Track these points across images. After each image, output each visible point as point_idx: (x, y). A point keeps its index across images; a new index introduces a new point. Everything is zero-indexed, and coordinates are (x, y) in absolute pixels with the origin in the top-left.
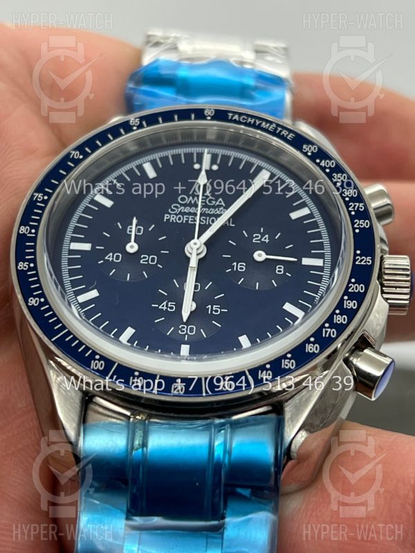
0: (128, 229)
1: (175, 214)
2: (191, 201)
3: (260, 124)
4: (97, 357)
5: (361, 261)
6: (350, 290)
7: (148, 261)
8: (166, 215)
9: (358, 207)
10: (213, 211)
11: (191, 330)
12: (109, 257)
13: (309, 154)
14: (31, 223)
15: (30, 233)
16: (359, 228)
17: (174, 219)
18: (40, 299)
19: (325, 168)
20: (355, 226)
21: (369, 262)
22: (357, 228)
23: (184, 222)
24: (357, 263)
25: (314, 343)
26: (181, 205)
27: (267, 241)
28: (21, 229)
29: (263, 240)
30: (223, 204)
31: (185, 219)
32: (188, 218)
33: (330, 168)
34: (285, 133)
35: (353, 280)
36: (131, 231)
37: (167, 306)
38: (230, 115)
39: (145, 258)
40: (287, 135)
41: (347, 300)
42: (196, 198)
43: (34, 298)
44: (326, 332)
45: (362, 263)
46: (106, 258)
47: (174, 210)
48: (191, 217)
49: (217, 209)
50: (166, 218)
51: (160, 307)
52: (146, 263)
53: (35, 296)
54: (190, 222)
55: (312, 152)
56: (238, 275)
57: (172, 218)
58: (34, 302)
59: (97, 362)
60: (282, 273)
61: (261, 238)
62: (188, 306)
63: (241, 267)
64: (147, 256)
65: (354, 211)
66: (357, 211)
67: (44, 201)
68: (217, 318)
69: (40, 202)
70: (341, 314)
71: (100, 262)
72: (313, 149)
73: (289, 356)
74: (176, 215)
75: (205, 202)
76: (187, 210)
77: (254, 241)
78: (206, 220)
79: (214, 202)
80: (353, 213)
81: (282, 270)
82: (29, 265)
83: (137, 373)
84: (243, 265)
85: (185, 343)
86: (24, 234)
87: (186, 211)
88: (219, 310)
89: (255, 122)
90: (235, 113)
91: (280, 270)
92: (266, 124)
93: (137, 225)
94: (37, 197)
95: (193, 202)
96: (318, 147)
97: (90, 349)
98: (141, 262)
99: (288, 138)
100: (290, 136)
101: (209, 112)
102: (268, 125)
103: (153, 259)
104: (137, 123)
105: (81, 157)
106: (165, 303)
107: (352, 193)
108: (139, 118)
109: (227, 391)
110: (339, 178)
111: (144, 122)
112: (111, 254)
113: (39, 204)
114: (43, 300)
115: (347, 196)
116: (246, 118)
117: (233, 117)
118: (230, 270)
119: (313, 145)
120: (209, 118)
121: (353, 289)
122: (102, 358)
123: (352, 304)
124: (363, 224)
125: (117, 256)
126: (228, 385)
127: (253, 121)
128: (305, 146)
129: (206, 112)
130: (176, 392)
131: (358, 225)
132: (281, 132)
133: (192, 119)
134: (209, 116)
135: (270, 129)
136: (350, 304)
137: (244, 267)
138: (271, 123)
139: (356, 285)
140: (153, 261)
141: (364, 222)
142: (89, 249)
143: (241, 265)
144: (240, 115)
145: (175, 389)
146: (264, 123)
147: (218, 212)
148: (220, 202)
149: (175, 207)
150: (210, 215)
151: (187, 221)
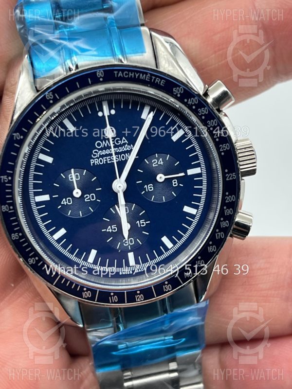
0: (70, 178)
1: (97, 158)
3: (139, 76)
4: (85, 289)
5: (229, 178)
6: (227, 202)
7: (90, 198)
8: (91, 160)
9: (220, 134)
10: (121, 150)
11: (131, 241)
12: (64, 202)
13: (179, 95)
14: (8, 202)
15: (10, 210)
16: (224, 151)
17: (97, 162)
18: (35, 258)
19: (192, 105)
20: (221, 150)
21: (234, 177)
22: (222, 152)
24: (227, 179)
25: (212, 245)
26: (99, 150)
27: (162, 163)
28: (3, 208)
29: (159, 163)
30: (126, 141)
31: (105, 160)
32: (106, 159)
33: (195, 105)
34: (158, 80)
35: (227, 193)
36: (72, 179)
37: (111, 229)
38: (116, 72)
39: (87, 197)
40: (160, 82)
41: (226, 209)
42: (107, 141)
43: (31, 258)
44: (218, 235)
45: (231, 179)
46: (62, 203)
47: (96, 155)
48: (108, 158)
49: (123, 147)
50: (92, 163)
51: (108, 231)
52: (89, 200)
53: (31, 257)
54: (108, 162)
55: (180, 94)
56: (149, 194)
57: (96, 162)
58: (32, 261)
59: (86, 292)
60: (177, 185)
61: (158, 162)
62: (126, 227)
63: (149, 187)
64: (88, 195)
65: (218, 138)
66: (220, 138)
67: (10, 182)
68: (144, 229)
69: (7, 183)
70: (224, 220)
71: (59, 207)
72: (180, 90)
73: (199, 258)
76: (104, 152)
77: (154, 166)
79: (120, 142)
80: (217, 140)
81: (176, 183)
82: (18, 235)
83: (112, 294)
85: (130, 251)
86: (6, 211)
87: (103, 153)
88: (144, 222)
89: (135, 75)
90: (119, 70)
91: (175, 183)
92: (143, 75)
93: (75, 173)
94: (4, 180)
95: (106, 145)
96: (183, 88)
97: (79, 285)
98: (86, 201)
99: (161, 84)
100: (162, 82)
101: (100, 74)
102: (145, 75)
103: (93, 196)
104: (51, 96)
105: (22, 137)
106: (110, 227)
107: (214, 123)
108: (51, 91)
109: (169, 291)
110: (203, 112)
111: (56, 95)
112: (64, 199)
113: (7, 185)
114: (37, 258)
115: (211, 127)
116: (127, 73)
117: (118, 74)
118: (144, 192)
119: (179, 86)
120: (101, 79)
121: (228, 200)
122: (88, 290)
123: (229, 212)
124: (225, 147)
125: (69, 200)
126: (168, 287)
127: (133, 75)
128: (174, 89)
129: (98, 74)
130: (139, 300)
131: (223, 149)
132: (155, 80)
133: (90, 83)
134: (101, 77)
135: (146, 80)
136: (228, 212)
137: (152, 187)
138: (146, 73)
139: (230, 196)
140: (93, 198)
141: (226, 146)
142: (49, 199)
143: (150, 186)
144: (123, 71)
145: (138, 298)
146: (141, 75)
147: (125, 149)
148: (124, 140)
149: (95, 152)
150: (120, 153)
151: (106, 162)
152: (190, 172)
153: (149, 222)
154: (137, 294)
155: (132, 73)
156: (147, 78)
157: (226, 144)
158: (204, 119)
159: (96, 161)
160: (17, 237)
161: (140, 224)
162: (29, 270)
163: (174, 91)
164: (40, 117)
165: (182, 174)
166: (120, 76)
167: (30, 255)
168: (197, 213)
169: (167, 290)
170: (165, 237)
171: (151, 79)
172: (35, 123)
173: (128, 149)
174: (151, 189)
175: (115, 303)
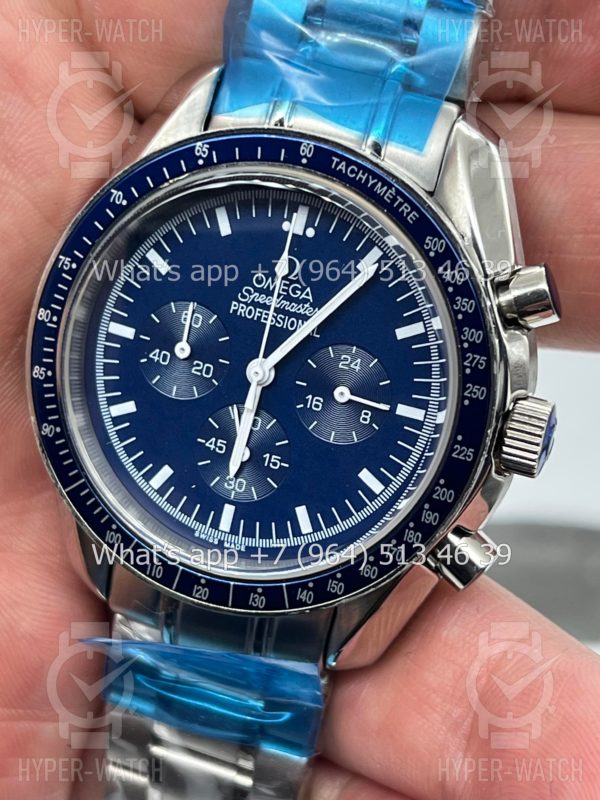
0: (184, 316)
1: (246, 303)
2: (269, 286)
3: (375, 185)
5: (458, 454)
6: (434, 496)
7: (202, 370)
8: (234, 303)
9: (478, 362)
10: (294, 308)
11: (241, 485)
12: (154, 355)
13: (432, 254)
14: (53, 306)
15: (51, 321)
16: (470, 399)
17: (243, 311)
18: (55, 427)
19: (448, 284)
20: (466, 394)
21: (469, 457)
22: (467, 398)
23: (255, 318)
24: (454, 455)
25: (372, 564)
26: (257, 290)
27: (358, 368)
28: (40, 313)
29: (352, 366)
30: (310, 298)
31: (257, 314)
32: (262, 313)
33: (455, 285)
34: (405, 208)
35: (442, 482)
36: (185, 320)
37: (215, 444)
38: (336, 160)
39: (198, 365)
40: (408, 214)
41: (427, 510)
43: (49, 425)
45: (461, 457)
46: (151, 356)
47: (245, 297)
48: (264, 311)
49: (300, 306)
50: (233, 308)
51: (207, 444)
52: (199, 374)
53: (50, 423)
55: (436, 252)
56: (310, 414)
57: (240, 310)
58: (47, 430)
60: (367, 422)
61: (351, 362)
62: (240, 453)
63: (315, 402)
64: (201, 363)
65: (470, 367)
66: (474, 369)
67: (71, 272)
68: (274, 475)
69: (66, 272)
70: (415, 529)
71: (142, 361)
72: (438, 246)
73: (339, 575)
74: (247, 305)
75: (287, 291)
76: (262, 299)
77: (340, 366)
78: (284, 320)
79: (299, 292)
80: (468, 371)
81: (368, 417)
82: (46, 372)
84: (319, 401)
85: (231, 503)
86: (43, 321)
87: (260, 300)
88: (278, 462)
89: (367, 180)
90: (343, 158)
91: (366, 417)
92: (382, 187)
93: (194, 312)
94: (63, 264)
95: (271, 288)
96: (447, 244)
97: (107, 514)
98: (193, 371)
99: (409, 218)
100: (411, 215)
101: (306, 149)
102: (385, 188)
103: (209, 369)
104: (204, 153)
105: (125, 203)
106: (214, 439)
107: (475, 336)
108: (208, 143)
109: (257, 608)
110: (464, 307)
111: (214, 153)
112: (158, 351)
113: (64, 275)
114: (58, 430)
115: (467, 341)
116: (356, 169)
117: (338, 164)
118: (302, 406)
119: (441, 238)
120: (304, 161)
121: (438, 495)
122: (119, 530)
123: (432, 518)
124: (478, 392)
125: (165, 356)
126: (259, 600)
127: (364, 178)
128: (428, 238)
129: (302, 148)
130: (197, 596)
131: (470, 393)
132: (401, 204)
133: (282, 159)
134: (305, 156)
135: (385, 198)
136: (430, 517)
137: (321, 405)
138: (390, 186)
139: (445, 489)
140: (207, 372)
141: (479, 390)
142: (131, 337)
143: (317, 400)
144: (349, 163)
145: (198, 591)
146: (380, 184)
147: (302, 311)
148: (307, 294)
149: (247, 291)
150: (290, 315)
151: (259, 318)
152: (403, 410)
153: (287, 465)
154: (199, 584)
155: (363, 174)
156: (388, 194)
157: (481, 386)
158: (461, 320)
159: (242, 308)
160: (42, 375)
161: (269, 462)
162: (38, 443)
163: (427, 241)
164: (171, 181)
165: (385, 407)
166: (341, 170)
167: (50, 418)
168: (381, 493)
169: (254, 605)
170: (304, 507)
171: (394, 199)
172: (157, 187)
173: (307, 312)
174: (317, 406)
175: (154, 578)
